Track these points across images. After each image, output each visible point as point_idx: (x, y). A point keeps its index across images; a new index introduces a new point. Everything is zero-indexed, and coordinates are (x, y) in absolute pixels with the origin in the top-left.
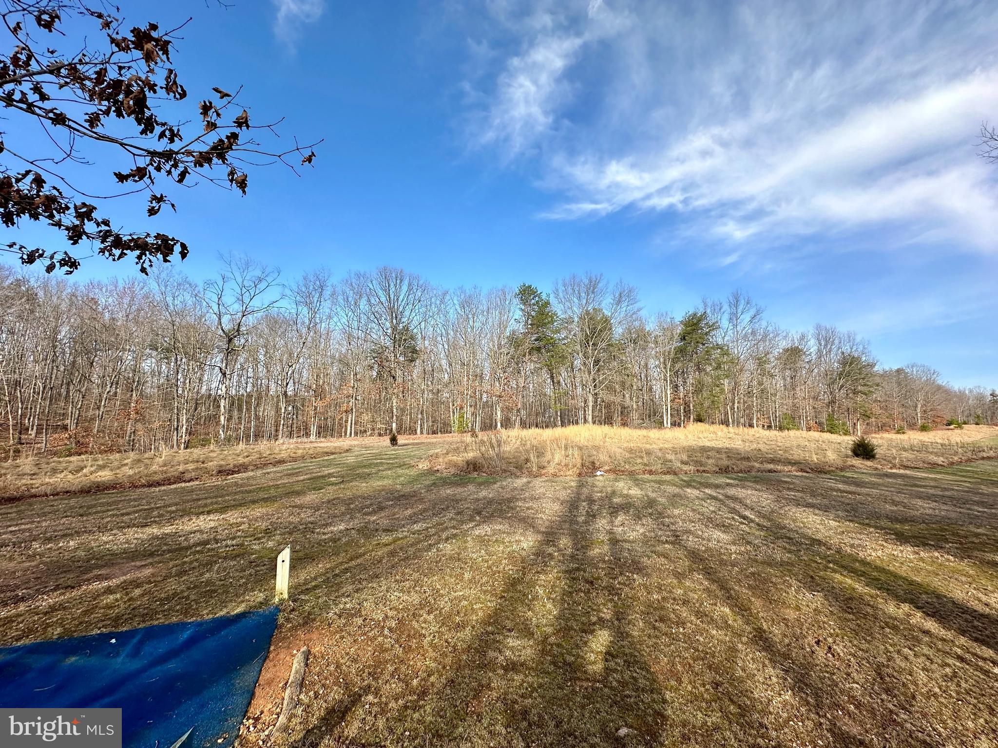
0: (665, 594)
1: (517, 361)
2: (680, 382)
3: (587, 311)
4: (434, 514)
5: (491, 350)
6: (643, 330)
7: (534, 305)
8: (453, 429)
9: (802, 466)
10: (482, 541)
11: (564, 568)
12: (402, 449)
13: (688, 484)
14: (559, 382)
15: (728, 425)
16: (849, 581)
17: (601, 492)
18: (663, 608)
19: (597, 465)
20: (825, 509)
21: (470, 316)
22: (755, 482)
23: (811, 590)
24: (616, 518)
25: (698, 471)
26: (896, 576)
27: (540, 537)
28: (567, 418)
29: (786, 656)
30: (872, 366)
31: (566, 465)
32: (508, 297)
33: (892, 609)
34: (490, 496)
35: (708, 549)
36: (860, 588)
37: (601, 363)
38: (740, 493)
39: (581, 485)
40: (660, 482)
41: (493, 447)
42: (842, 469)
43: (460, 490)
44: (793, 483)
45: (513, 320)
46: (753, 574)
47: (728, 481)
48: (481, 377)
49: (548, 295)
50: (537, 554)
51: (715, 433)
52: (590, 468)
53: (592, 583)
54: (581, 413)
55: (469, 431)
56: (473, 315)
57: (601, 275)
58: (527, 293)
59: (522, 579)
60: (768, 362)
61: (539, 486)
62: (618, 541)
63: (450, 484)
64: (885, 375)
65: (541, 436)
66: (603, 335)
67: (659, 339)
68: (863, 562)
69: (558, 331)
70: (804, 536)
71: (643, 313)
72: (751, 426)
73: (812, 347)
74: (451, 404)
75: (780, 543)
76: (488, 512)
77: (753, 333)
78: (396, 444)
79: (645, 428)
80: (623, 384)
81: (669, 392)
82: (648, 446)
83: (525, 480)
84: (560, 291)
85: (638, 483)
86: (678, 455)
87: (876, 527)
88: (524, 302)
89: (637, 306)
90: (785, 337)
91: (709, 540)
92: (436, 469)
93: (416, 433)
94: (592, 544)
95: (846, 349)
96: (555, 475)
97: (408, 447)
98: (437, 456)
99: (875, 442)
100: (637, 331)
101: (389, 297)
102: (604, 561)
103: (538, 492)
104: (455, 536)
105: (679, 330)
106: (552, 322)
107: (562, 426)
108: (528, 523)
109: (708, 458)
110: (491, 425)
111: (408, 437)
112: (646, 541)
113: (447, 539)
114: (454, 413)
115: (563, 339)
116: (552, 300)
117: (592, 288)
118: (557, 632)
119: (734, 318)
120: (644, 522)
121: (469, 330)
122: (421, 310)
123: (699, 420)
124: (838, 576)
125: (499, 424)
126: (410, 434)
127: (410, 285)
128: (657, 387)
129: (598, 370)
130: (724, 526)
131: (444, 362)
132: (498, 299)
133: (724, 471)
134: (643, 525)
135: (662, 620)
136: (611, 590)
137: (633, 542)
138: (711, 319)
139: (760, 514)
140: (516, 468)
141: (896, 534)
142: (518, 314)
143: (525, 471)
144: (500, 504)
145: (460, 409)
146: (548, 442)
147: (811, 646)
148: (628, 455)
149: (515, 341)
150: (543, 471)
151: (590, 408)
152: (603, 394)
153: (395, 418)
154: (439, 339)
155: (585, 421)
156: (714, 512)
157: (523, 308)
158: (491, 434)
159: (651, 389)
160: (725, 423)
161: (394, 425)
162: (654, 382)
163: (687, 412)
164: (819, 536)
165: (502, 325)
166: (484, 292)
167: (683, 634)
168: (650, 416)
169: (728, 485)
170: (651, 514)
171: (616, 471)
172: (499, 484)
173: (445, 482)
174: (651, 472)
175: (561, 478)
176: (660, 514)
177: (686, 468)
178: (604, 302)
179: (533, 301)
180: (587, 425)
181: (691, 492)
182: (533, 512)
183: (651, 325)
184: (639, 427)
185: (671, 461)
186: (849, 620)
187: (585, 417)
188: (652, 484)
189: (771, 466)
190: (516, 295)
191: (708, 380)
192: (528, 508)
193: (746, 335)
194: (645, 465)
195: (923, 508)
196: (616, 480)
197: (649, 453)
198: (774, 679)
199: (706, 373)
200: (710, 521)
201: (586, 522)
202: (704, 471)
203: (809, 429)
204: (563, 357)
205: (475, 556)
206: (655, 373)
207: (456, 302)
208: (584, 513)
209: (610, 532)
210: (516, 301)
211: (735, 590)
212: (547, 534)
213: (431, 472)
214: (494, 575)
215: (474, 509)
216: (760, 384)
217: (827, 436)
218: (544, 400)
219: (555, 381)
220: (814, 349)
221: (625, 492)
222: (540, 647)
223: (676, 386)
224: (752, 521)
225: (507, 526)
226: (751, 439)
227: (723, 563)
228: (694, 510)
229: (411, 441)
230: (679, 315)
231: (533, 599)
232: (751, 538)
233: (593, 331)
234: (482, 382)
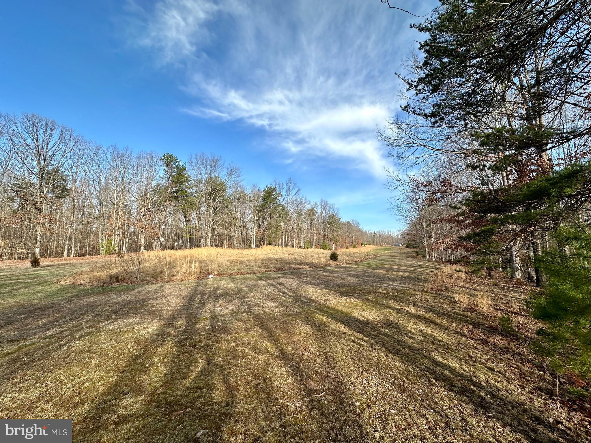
0: (238, 342)
1: (159, 206)
2: (261, 224)
3: (210, 177)
4: (71, 320)
5: (139, 195)
6: (243, 192)
7: (174, 168)
8: (101, 252)
9: (311, 265)
10: (114, 333)
11: (177, 340)
12: (45, 270)
13: (260, 279)
14: (189, 221)
15: (282, 246)
16: (321, 317)
17: (211, 288)
18: (236, 350)
19: (210, 271)
20: (317, 285)
21: (121, 168)
22: (292, 275)
23: (306, 324)
24: (218, 302)
25: (266, 271)
26: (338, 311)
27: (163, 322)
28: (194, 243)
29: (292, 360)
30: (340, 219)
31: (190, 273)
32: (155, 160)
33: (335, 326)
34: (128, 299)
35: (265, 312)
36: (325, 319)
37: (218, 210)
38: (284, 281)
39: (198, 285)
40: (245, 279)
41: (134, 264)
42: (326, 266)
43: (100, 297)
44: (307, 274)
45: (157, 176)
46: (283, 321)
47: (279, 275)
48: (130, 214)
49: (185, 163)
50: (158, 335)
51: (276, 250)
52: (206, 273)
53: (195, 345)
54: (203, 240)
55: (116, 253)
56: (125, 168)
57: (221, 156)
58: (169, 160)
59: (143, 354)
60: (301, 215)
61: (168, 288)
62: (216, 316)
63: (92, 294)
64: (343, 224)
65: (175, 255)
66: (220, 193)
67: (251, 199)
68: (328, 307)
69: (190, 188)
70: (307, 299)
71: (243, 183)
72: (293, 247)
73: (319, 209)
74: (100, 233)
75: (298, 304)
76: (124, 311)
77: (296, 200)
78: (38, 265)
79: (242, 249)
80: (230, 223)
81: (255, 229)
82: (242, 259)
83: (158, 285)
84: (193, 162)
85: (233, 280)
86: (257, 263)
87: (334, 291)
88: (167, 165)
89: (240, 178)
90: (309, 204)
91: (266, 308)
92: (79, 283)
93: (63, 256)
94: (199, 321)
95: (331, 211)
96: (181, 280)
97: (52, 267)
98: (82, 273)
99: (338, 253)
100: (240, 193)
101: (38, 142)
102: (205, 330)
103: (167, 292)
104: (88, 334)
105: (262, 195)
106: (187, 181)
107: (190, 248)
108: (155, 314)
109: (271, 264)
110: (137, 248)
111: (52, 259)
112: (233, 314)
113: (80, 337)
114: (102, 239)
115: (194, 193)
116: (187, 166)
117: (214, 163)
118: (165, 384)
119: (288, 192)
120: (234, 302)
121: (120, 179)
122: (72, 157)
123: (269, 244)
124: (318, 315)
125: (142, 248)
126: (56, 257)
127: (61, 135)
128: (249, 225)
129: (216, 214)
130: (274, 299)
131: (95, 202)
132: (146, 160)
133: (278, 270)
134: (233, 304)
135: (234, 357)
136: (207, 347)
137: (225, 315)
138: (278, 191)
139: (291, 291)
140: (153, 277)
141: (340, 293)
142: (162, 173)
143: (159, 279)
144: (135, 304)
145: (109, 237)
146: (178, 259)
147: (302, 351)
148: (229, 265)
149: (158, 191)
150: (173, 278)
151: (210, 237)
152: (218, 229)
153: (38, 244)
154: (91, 182)
155: (206, 245)
156: (271, 292)
157: (166, 169)
158: (134, 255)
159: (246, 227)
160: (281, 245)
161: (37, 250)
162: (248, 223)
163: (264, 240)
164: (313, 298)
165: (149, 179)
166: (135, 153)
167: (244, 363)
168: (244, 242)
169: (279, 277)
170: (238, 298)
171: (221, 275)
172: (137, 290)
173: (87, 293)
174: (241, 274)
175: (186, 282)
176: (243, 296)
177: (260, 270)
178: (221, 173)
179: (174, 166)
180: (207, 247)
181: (261, 283)
182: (161, 306)
183: (248, 190)
184: (238, 248)
185: (253, 267)
186: (318, 335)
187: (206, 243)
188: (241, 280)
189: (298, 266)
190: (161, 160)
191: (275, 223)
192: (158, 304)
193: (293, 201)
194: (239, 269)
195: (351, 280)
196: (221, 280)
197: (241, 263)
198: (285, 373)
199: (274, 219)
200: (268, 298)
201: (198, 308)
202: (269, 271)
203: (316, 248)
204: (194, 205)
205: (104, 346)
206: (249, 218)
207: (108, 156)
208: (198, 302)
209: (213, 312)
210: (161, 163)
211: (273, 332)
212: (169, 319)
213: (74, 286)
214: (119, 357)
215: (112, 311)
216: (298, 226)
217: (322, 251)
218: (179, 232)
219: (187, 219)
220: (319, 211)
221: (225, 286)
222: (149, 398)
223: (259, 225)
224: (287, 294)
225: (139, 319)
226: (292, 253)
227: (271, 318)
228: (261, 292)
229: (56, 263)
230: (263, 187)
231: (150, 366)
232: (285, 303)
233: (214, 190)
234: (129, 217)
